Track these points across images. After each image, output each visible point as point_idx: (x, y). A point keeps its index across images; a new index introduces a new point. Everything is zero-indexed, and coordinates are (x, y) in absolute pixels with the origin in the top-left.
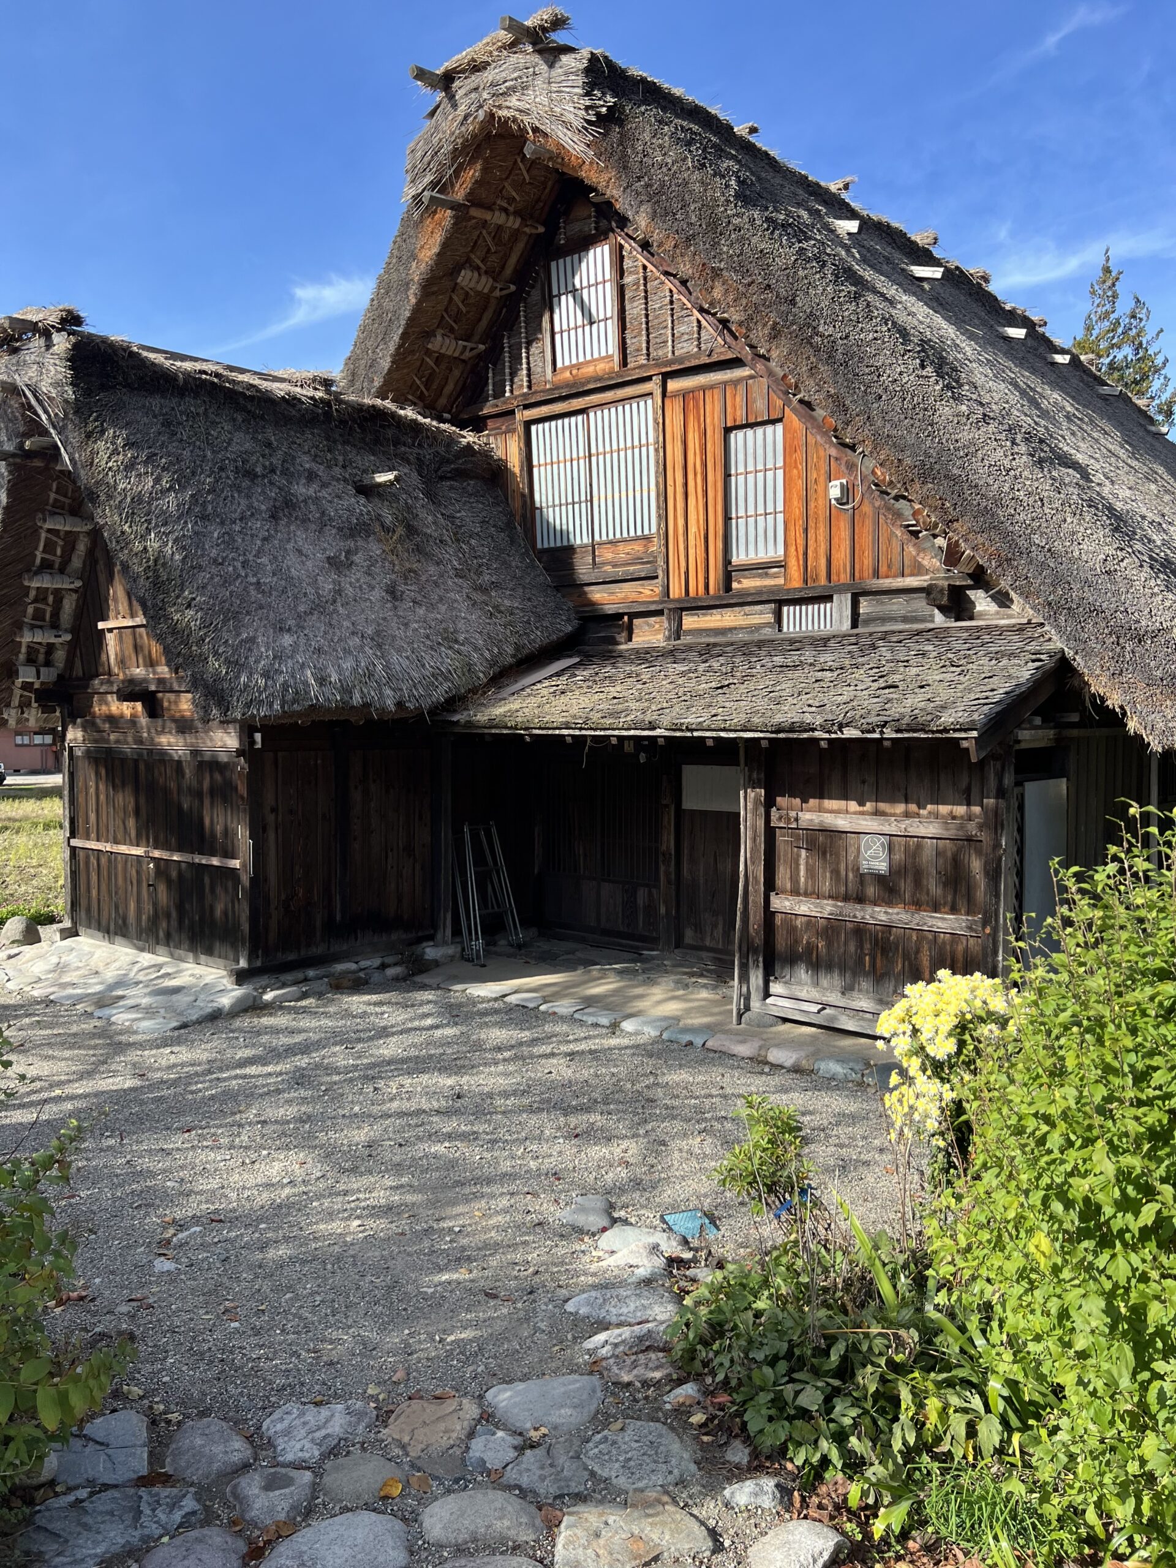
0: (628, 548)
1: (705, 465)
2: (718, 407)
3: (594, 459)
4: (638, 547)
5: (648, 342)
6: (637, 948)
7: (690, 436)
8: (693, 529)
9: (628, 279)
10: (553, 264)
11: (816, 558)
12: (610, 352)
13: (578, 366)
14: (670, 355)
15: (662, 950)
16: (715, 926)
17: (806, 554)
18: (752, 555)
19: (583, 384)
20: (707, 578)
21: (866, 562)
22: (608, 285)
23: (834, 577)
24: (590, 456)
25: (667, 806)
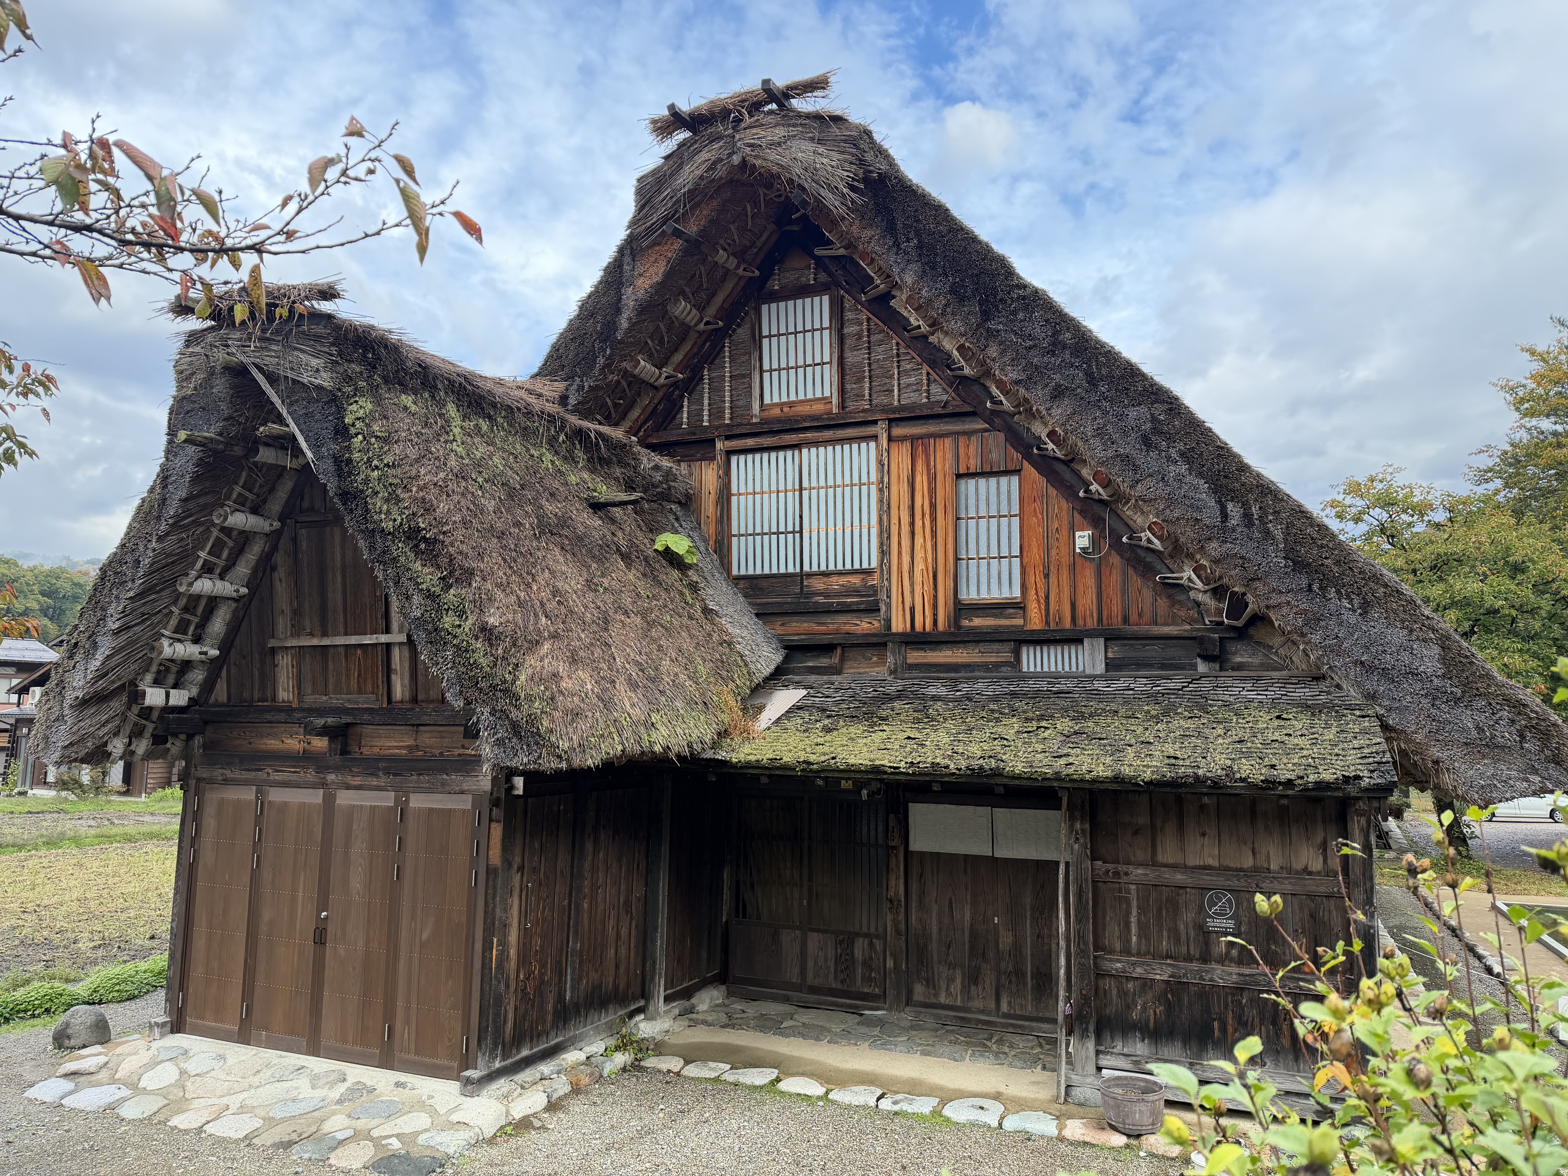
0: (843, 580)
1: (933, 506)
2: (949, 456)
3: (805, 494)
4: (856, 580)
5: (870, 389)
6: (857, 1007)
7: (918, 479)
8: (919, 566)
9: (849, 330)
10: (765, 308)
11: (1059, 601)
12: (827, 394)
13: (791, 405)
14: (896, 403)
15: (890, 1009)
16: (951, 980)
17: (1047, 597)
18: (984, 595)
19: (797, 421)
20: (935, 615)
21: (1114, 609)
22: (826, 333)
23: (1080, 622)
24: (801, 489)
25: (894, 848)
